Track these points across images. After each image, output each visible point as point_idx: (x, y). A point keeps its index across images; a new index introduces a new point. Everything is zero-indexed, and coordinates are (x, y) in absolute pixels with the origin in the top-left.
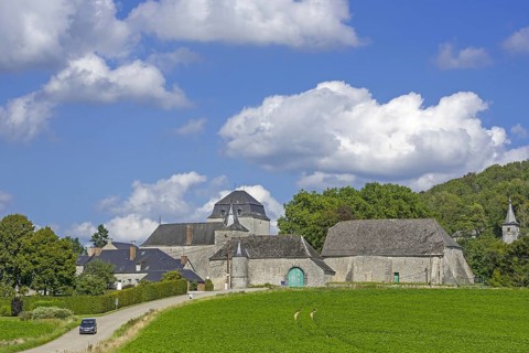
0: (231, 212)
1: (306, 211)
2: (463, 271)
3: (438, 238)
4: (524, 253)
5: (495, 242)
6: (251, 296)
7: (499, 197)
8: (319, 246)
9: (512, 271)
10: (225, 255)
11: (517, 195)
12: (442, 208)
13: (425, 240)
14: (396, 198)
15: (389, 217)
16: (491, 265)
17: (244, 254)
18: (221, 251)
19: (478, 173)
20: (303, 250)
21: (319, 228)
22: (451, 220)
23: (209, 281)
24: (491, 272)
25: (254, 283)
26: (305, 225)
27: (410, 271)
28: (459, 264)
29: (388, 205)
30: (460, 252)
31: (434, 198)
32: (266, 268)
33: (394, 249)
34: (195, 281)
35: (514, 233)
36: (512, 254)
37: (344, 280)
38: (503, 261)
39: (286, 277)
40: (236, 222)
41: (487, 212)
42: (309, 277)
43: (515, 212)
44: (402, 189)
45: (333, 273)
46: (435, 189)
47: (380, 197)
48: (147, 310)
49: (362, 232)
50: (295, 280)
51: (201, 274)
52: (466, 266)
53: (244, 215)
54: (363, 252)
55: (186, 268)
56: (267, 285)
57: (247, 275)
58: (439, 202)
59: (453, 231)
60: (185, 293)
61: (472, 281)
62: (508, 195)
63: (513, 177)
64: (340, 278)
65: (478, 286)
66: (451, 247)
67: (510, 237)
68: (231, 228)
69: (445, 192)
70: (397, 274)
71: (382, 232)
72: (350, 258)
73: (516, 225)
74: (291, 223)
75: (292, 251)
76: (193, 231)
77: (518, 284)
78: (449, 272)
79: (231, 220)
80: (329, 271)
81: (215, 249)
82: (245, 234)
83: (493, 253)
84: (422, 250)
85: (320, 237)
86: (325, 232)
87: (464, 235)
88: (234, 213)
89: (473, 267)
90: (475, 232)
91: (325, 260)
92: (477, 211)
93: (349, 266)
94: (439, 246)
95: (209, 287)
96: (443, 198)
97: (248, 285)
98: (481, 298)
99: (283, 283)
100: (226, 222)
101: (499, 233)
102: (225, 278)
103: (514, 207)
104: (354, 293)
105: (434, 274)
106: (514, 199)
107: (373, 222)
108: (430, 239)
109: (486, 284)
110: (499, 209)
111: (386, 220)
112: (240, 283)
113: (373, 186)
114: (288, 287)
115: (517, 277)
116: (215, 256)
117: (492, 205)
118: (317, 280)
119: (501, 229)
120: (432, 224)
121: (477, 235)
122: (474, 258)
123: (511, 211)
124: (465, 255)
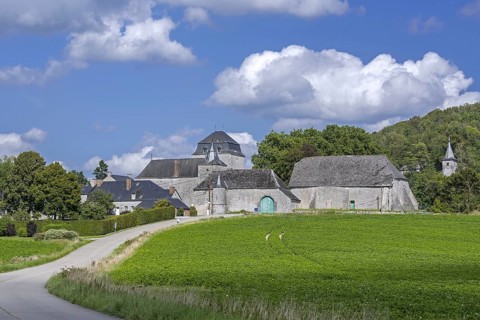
0: (212, 149)
1: (276, 149)
2: (409, 199)
3: (388, 172)
4: (461, 184)
5: (436, 175)
6: (229, 221)
7: (440, 136)
8: (287, 178)
9: (450, 199)
10: (206, 186)
11: (455, 135)
12: (391, 146)
13: (377, 173)
14: (353, 137)
15: (346, 154)
16: (433, 194)
17: (223, 185)
18: (203, 182)
19: (422, 116)
20: (273, 182)
21: (287, 163)
22: (399, 156)
23: (193, 208)
24: (433, 200)
25: (231, 209)
26: (274, 160)
27: (364, 199)
28: (406, 193)
29: (345, 144)
30: (406, 184)
31: (384, 138)
32: (242, 197)
33: (351, 181)
34: (182, 208)
35: (452, 167)
36: (450, 185)
37: (308, 207)
38: (443, 191)
39: (259, 205)
40: (216, 158)
41: (429, 150)
42: (278, 205)
43: (453, 149)
44: (358, 130)
45: (298, 201)
46: (385, 131)
47: (338, 137)
48: (141, 232)
49: (323, 167)
50: (266, 207)
51: (187, 202)
52: (411, 195)
53: (223, 152)
54: (325, 183)
55: (173, 197)
56: (242, 211)
57: (225, 203)
58: (389, 141)
59: (401, 166)
60: (173, 218)
61: (416, 208)
62: (448, 135)
63: (452, 120)
64: (304, 205)
65: (421, 212)
66: (399, 179)
67: (449, 170)
68: (212, 163)
69: (394, 133)
70: (353, 202)
71: (341, 166)
72: (313, 189)
73: (455, 161)
74: (263, 158)
75: (263, 182)
76: (180, 166)
77: (456, 210)
78: (397, 200)
79: (212, 156)
80: (295, 200)
81: (198, 181)
82: (224, 169)
83: (434, 184)
84: (374, 182)
85: (287, 171)
86: (292, 167)
87: (410, 169)
88: (215, 151)
89: (418, 196)
90: (419, 166)
91: (292, 191)
92: (421, 148)
93: (313, 195)
94: (388, 179)
95: (193, 213)
96: (392, 137)
97: (227, 211)
98: (424, 222)
99: (256, 210)
100: (207, 158)
101: (439, 167)
102: (207, 205)
103: (452, 145)
104: (317, 218)
105: (384, 203)
106: (452, 138)
107: (333, 158)
108: (381, 172)
109: (428, 210)
110: (440, 146)
111: (343, 156)
112: (219, 210)
113: (333, 127)
114: (260, 213)
115: (454, 204)
116: (199, 187)
117: (434, 144)
118: (284, 207)
119: (441, 164)
120: (382, 160)
121: (421, 169)
122: (418, 188)
123: (450, 149)
124: (411, 186)
